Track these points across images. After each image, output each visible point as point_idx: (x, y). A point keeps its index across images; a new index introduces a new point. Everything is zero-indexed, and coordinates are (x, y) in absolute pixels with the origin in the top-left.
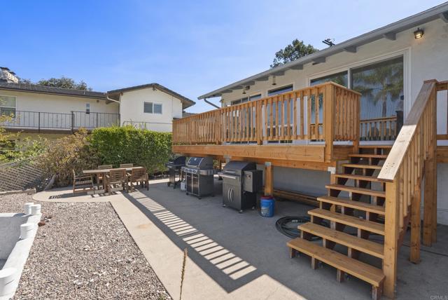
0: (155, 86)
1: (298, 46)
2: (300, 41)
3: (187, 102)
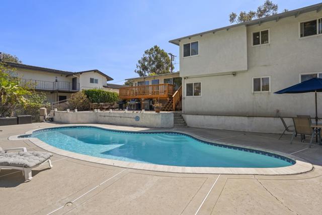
0: (96, 71)
1: (157, 49)
2: (158, 46)
3: (109, 79)
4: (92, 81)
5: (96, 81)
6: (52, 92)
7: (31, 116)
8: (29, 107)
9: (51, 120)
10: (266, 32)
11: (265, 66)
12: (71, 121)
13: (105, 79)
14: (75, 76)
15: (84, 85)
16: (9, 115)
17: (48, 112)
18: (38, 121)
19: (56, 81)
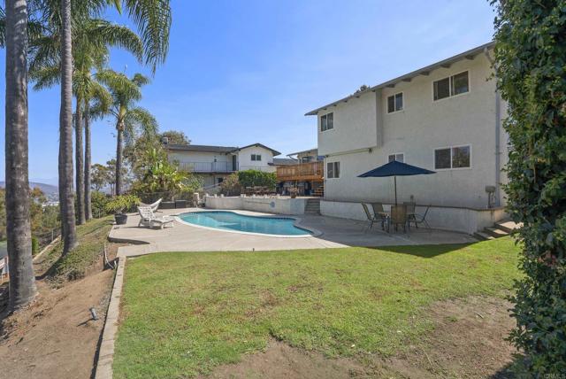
0: (257, 145)
3: (275, 153)
4: (253, 158)
5: (259, 158)
6: (211, 174)
7: (186, 201)
8: (185, 192)
9: (203, 206)
10: (400, 96)
11: (400, 139)
12: (217, 206)
13: (271, 153)
14: (233, 154)
15: (245, 164)
16: (169, 200)
17: (201, 197)
18: (192, 206)
19: (215, 161)
